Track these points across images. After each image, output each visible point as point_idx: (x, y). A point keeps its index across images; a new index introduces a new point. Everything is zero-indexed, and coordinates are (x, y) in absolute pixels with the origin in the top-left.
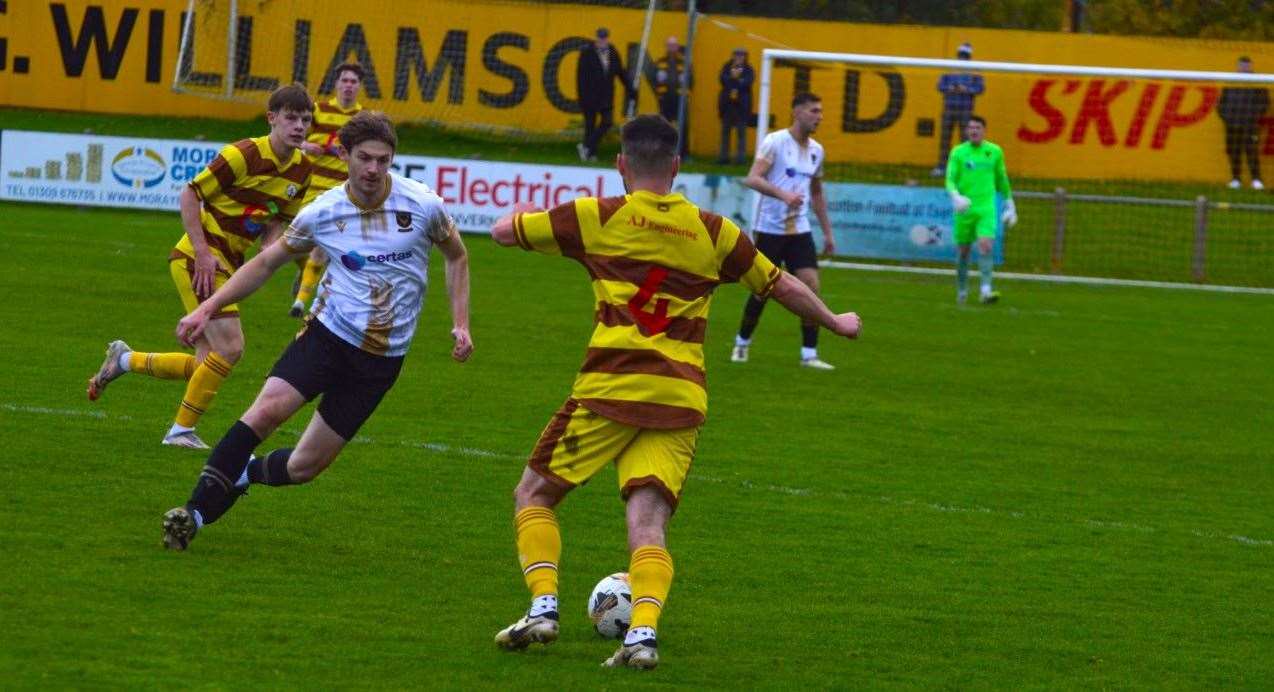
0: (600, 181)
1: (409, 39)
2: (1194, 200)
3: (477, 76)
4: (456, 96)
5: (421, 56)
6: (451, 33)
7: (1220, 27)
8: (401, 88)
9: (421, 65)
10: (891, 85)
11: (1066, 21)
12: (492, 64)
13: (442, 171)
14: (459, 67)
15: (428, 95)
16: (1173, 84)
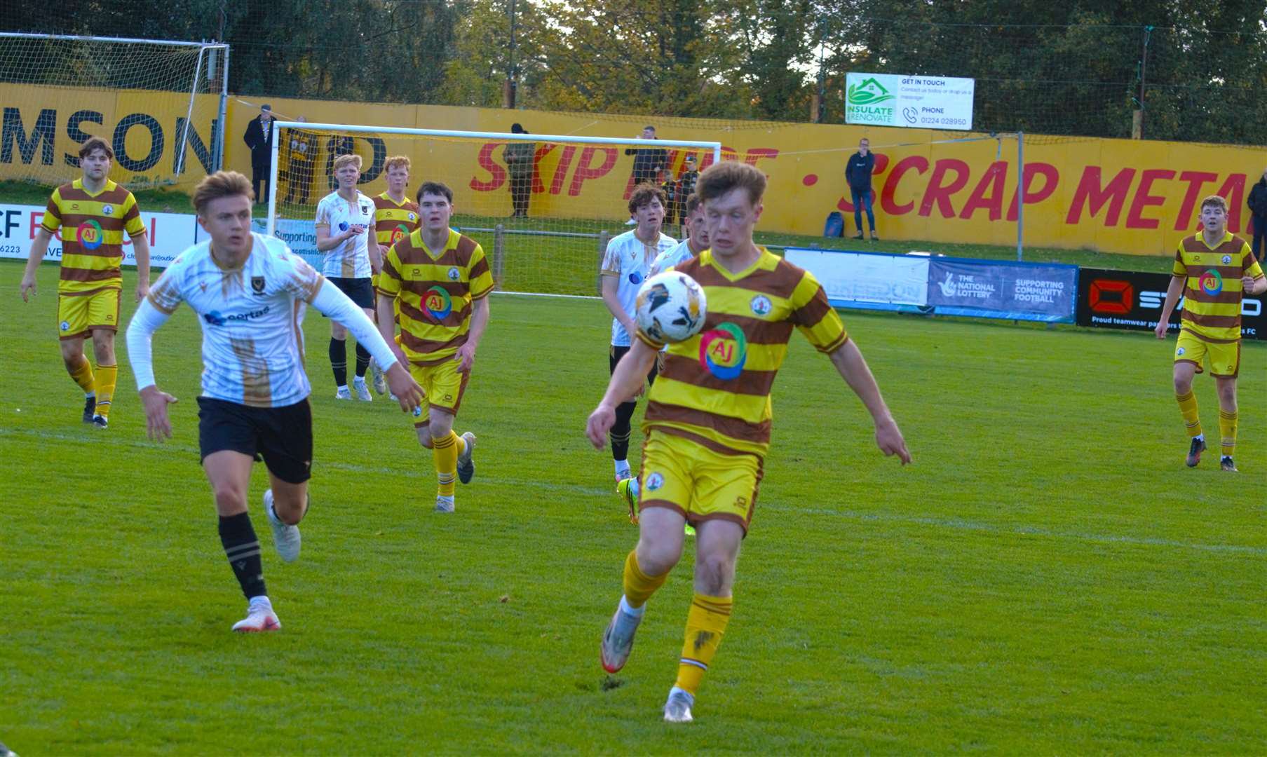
0: (153, 221)
1: (12, 117)
2: (599, 232)
3: (64, 144)
4: (48, 159)
5: (21, 129)
6: (44, 111)
7: (620, 104)
8: (6, 153)
9: (21, 135)
10: (376, 148)
11: (505, 100)
12: (75, 135)
13: (33, 215)
14: (50, 137)
15: (27, 159)
16: (584, 146)
